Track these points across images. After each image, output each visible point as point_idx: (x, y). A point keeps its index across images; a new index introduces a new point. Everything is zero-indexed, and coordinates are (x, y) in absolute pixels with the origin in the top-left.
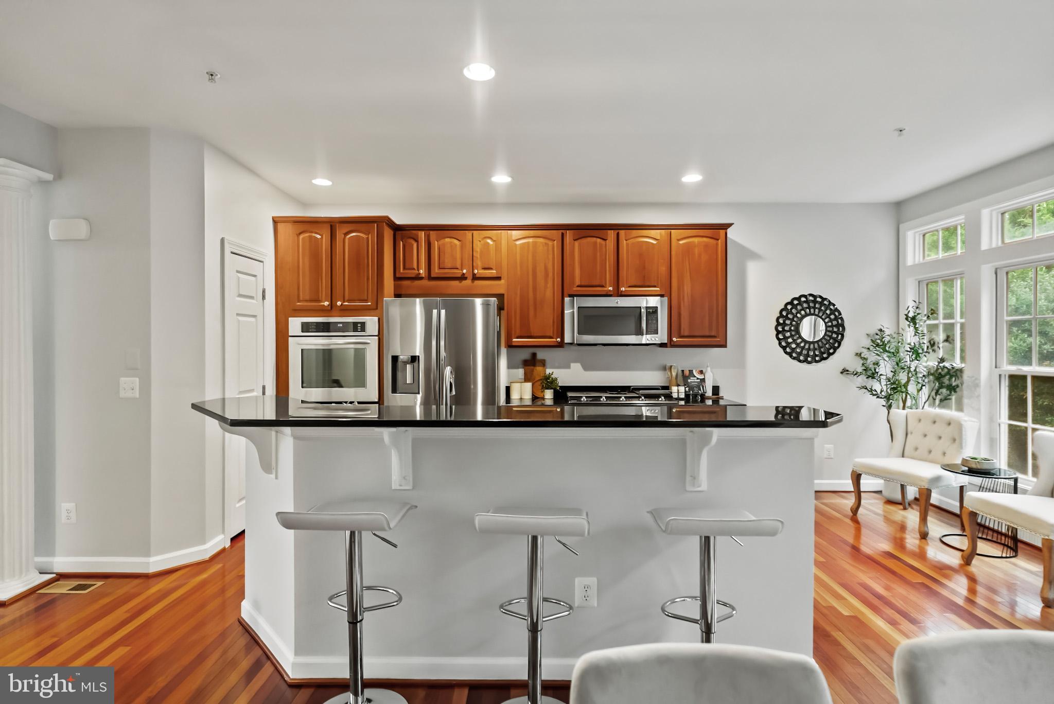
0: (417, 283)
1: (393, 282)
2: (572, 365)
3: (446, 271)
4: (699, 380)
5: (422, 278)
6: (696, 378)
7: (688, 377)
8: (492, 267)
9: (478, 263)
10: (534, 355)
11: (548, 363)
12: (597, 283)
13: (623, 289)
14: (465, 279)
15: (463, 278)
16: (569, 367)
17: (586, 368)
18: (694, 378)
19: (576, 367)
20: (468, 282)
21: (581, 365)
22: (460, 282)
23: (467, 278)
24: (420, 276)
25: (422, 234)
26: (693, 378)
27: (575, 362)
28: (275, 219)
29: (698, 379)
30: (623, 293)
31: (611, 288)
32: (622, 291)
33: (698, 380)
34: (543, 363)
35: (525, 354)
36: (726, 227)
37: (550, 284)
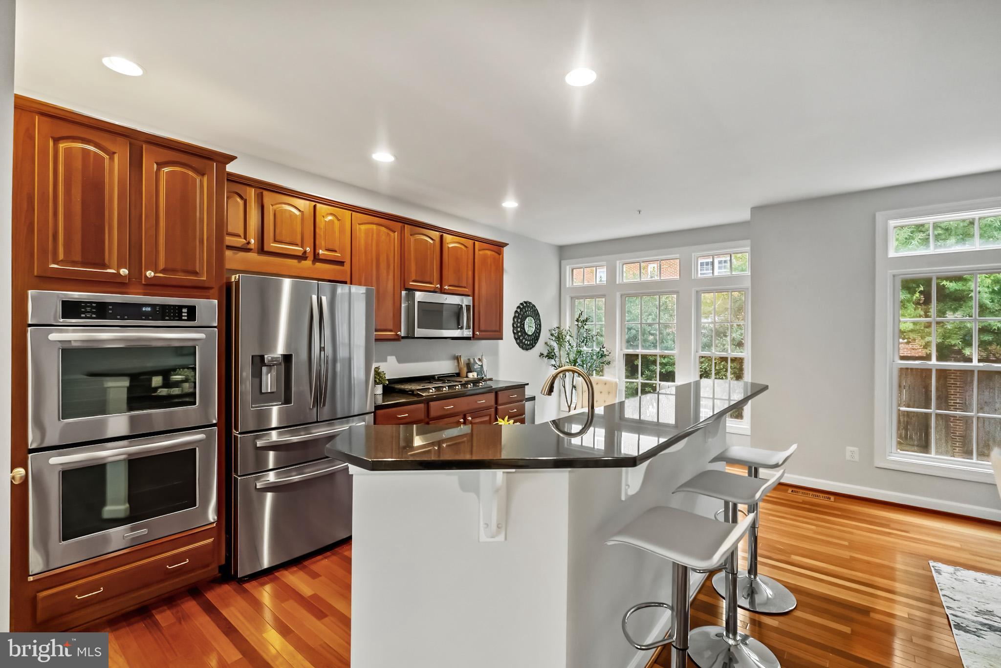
0: (242, 254)
3: (283, 246)
8: (337, 250)
9: (320, 241)
12: (428, 280)
13: (446, 287)
15: (303, 257)
20: (308, 263)
21: (396, 357)
22: (299, 262)
23: (307, 257)
24: (249, 247)
25: (252, 193)
27: (391, 355)
29: (479, 365)
30: (446, 291)
31: (439, 285)
32: (445, 289)
36: (502, 245)
37: (391, 277)
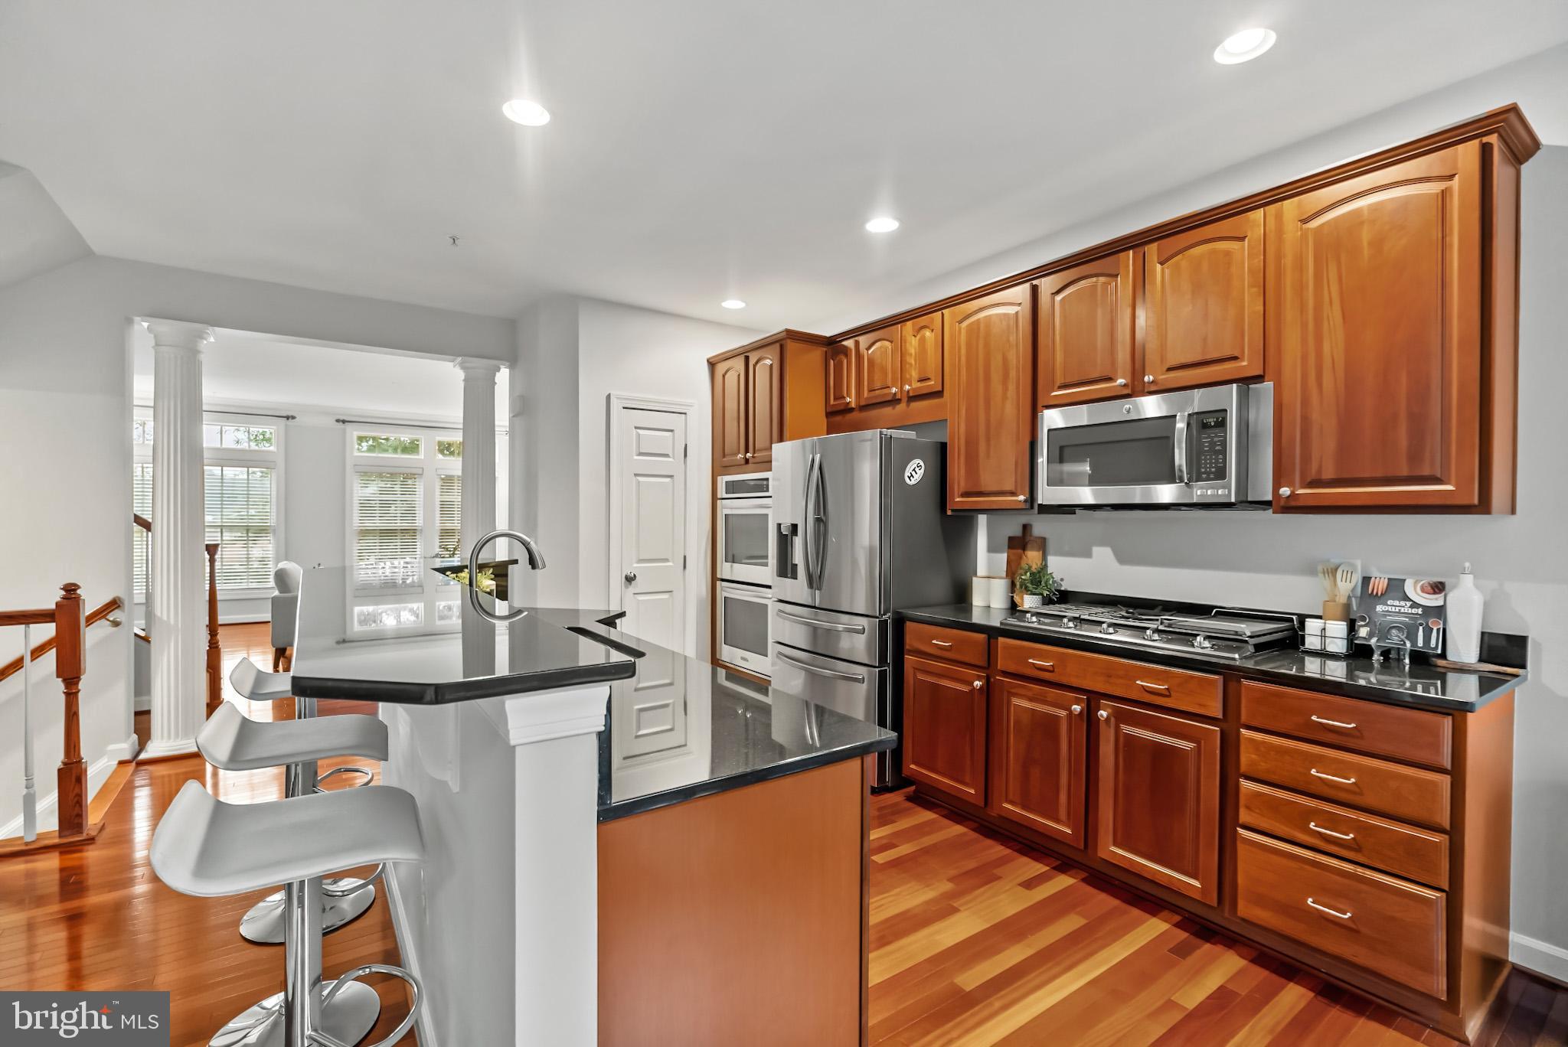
0: (849, 417)
1: (825, 420)
2: (1096, 550)
3: (877, 392)
4: (1420, 611)
5: (852, 410)
6: (1409, 604)
7: (1381, 598)
8: (929, 377)
9: (911, 372)
10: (1026, 528)
11: (1051, 545)
14: (899, 401)
16: (1088, 554)
17: (1123, 558)
18: (1403, 603)
19: (1103, 554)
24: (850, 406)
26: (1397, 603)
27: (1102, 544)
28: (710, 361)
29: (1415, 605)
30: (1148, 388)
31: (1127, 379)
33: (1414, 611)
34: (1042, 545)
35: (1012, 527)
